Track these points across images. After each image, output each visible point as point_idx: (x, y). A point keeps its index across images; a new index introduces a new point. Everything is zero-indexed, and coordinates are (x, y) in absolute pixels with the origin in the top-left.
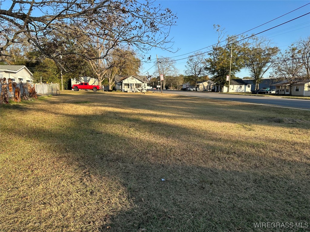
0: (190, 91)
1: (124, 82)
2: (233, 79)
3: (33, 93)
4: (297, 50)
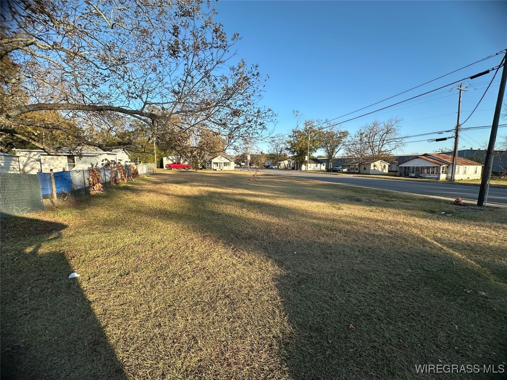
0: (272, 168)
1: (213, 161)
2: (310, 159)
3: (136, 174)
4: (364, 135)
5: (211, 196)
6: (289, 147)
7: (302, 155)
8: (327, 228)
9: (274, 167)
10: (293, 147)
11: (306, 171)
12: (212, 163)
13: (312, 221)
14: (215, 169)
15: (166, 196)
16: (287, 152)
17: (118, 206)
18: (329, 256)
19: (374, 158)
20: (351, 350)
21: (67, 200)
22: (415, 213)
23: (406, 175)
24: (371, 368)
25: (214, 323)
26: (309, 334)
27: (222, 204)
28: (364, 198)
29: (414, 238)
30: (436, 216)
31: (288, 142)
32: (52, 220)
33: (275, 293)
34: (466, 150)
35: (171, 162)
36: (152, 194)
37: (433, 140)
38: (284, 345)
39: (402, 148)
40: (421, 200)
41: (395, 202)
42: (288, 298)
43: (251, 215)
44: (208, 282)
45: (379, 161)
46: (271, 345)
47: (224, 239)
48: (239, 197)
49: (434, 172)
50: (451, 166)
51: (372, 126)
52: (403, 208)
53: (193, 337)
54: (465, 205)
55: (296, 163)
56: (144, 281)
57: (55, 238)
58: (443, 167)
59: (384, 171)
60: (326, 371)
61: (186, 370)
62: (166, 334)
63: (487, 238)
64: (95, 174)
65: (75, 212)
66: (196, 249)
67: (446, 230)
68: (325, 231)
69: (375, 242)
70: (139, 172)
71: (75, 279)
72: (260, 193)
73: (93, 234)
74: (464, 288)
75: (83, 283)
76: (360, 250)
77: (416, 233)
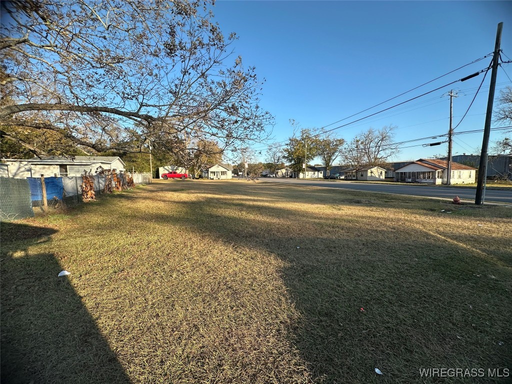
0: (270, 177)
1: (210, 170)
2: (307, 167)
3: (131, 183)
4: (360, 142)
5: (209, 202)
6: (286, 156)
7: (299, 163)
8: (329, 226)
9: (272, 176)
10: (290, 156)
11: (303, 179)
12: (209, 172)
13: (313, 220)
14: (212, 178)
15: (162, 203)
16: (284, 160)
17: (112, 212)
18: (332, 249)
19: (371, 165)
20: (364, 331)
21: (58, 207)
22: (416, 211)
23: (403, 180)
24: (387, 347)
25: (216, 312)
26: (319, 318)
27: (220, 208)
28: (363, 200)
29: (417, 232)
30: (436, 213)
31: (285, 151)
32: (42, 226)
33: (280, 282)
34: (459, 156)
35: (167, 172)
36: (148, 201)
37: (427, 145)
38: (292, 329)
39: (397, 154)
40: (420, 200)
41: (395, 203)
42: (294, 287)
43: (251, 217)
44: (208, 276)
45: (376, 168)
46: (278, 330)
47: (224, 238)
48: (237, 202)
49: (430, 177)
50: (446, 171)
51: (367, 133)
52: (402, 207)
53: (195, 326)
54: (463, 204)
55: (294, 171)
56: (140, 276)
57: (44, 242)
58: (439, 172)
59: (381, 177)
60: (339, 352)
61: (188, 357)
62: (164, 324)
63: (489, 230)
64: (88, 181)
65: (67, 217)
66: (195, 247)
67: (448, 225)
68: (326, 228)
69: (378, 237)
70: (135, 181)
71: (65, 277)
72: (259, 198)
73: (86, 237)
74: (473, 272)
75: (74, 280)
76: (364, 244)
77: (419, 228)
